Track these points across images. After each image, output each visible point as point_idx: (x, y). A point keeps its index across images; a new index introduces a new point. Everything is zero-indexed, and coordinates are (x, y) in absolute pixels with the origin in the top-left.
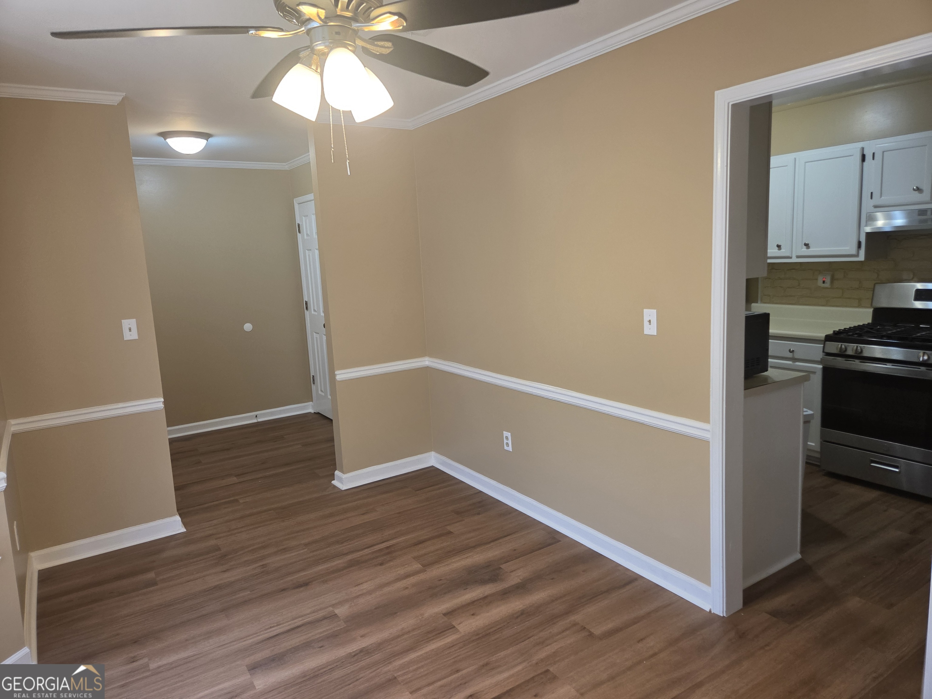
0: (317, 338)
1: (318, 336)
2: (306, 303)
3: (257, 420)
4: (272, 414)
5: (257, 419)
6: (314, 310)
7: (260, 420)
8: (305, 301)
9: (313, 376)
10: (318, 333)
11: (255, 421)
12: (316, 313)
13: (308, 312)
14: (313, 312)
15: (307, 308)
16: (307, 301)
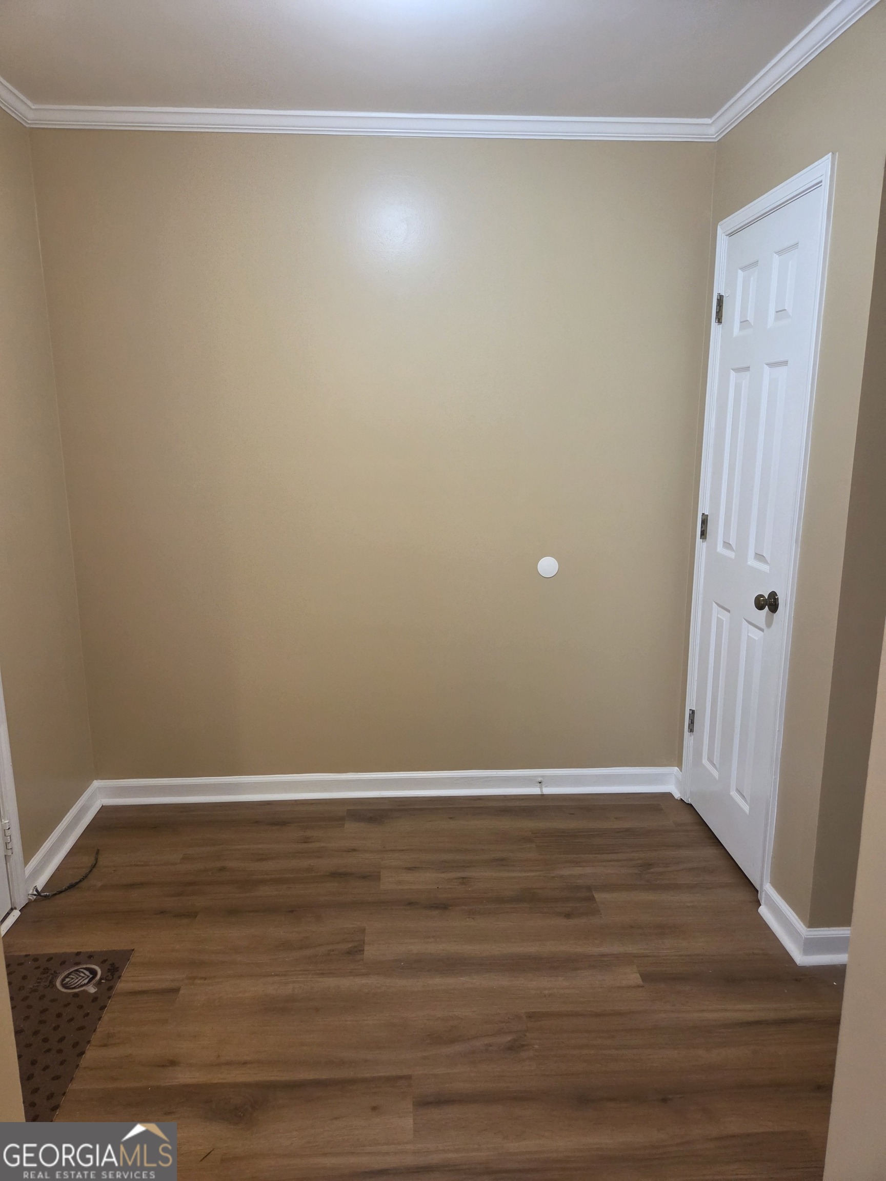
0: (719, 621)
1: (725, 616)
2: (704, 522)
3: (542, 791)
4: (577, 781)
5: (541, 788)
6: (727, 545)
7: (547, 791)
8: (703, 514)
9: (693, 712)
10: (729, 611)
11: (535, 791)
12: (731, 555)
13: (705, 544)
14: (720, 549)
15: (703, 534)
16: (707, 515)
